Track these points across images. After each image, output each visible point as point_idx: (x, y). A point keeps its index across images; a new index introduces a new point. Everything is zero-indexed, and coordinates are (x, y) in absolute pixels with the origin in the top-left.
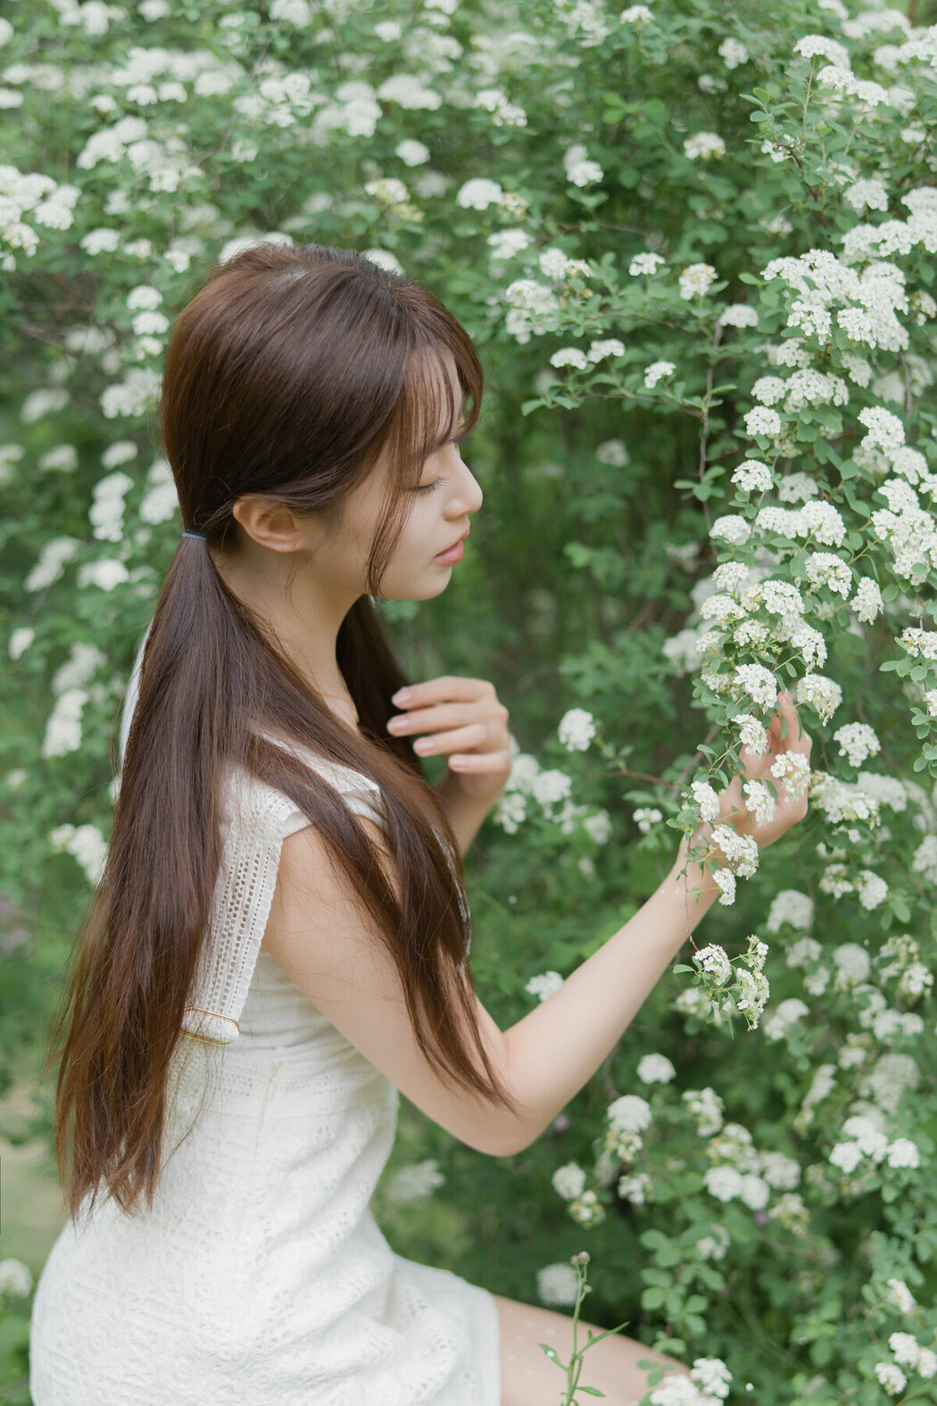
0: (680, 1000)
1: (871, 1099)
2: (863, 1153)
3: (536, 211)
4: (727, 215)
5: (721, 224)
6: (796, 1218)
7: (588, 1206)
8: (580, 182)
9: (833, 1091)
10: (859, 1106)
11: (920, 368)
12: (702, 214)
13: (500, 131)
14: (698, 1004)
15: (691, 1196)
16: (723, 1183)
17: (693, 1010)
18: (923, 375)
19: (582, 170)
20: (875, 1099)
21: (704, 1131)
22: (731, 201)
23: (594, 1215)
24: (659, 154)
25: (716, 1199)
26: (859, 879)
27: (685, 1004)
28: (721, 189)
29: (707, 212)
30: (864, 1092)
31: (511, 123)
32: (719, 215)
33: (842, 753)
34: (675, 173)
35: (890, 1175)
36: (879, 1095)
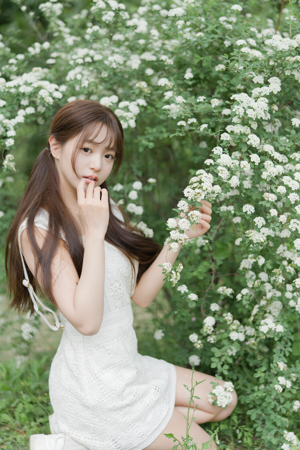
0: (218, 290)
1: (270, 313)
2: (269, 328)
3: (176, 86)
4: (227, 85)
5: (226, 87)
6: (254, 344)
7: (199, 344)
8: (187, 78)
9: (258, 312)
10: (267, 315)
11: (278, 122)
12: (221, 84)
13: (167, 65)
14: (223, 291)
15: (225, 339)
16: (234, 336)
17: (222, 293)
18: (279, 124)
19: (189, 75)
20: (271, 313)
21: (229, 323)
22: (229, 81)
23: (201, 346)
24: (210, 70)
25: (232, 340)
26: (258, 258)
27: (219, 291)
28: (225, 78)
29: (222, 84)
30: (268, 311)
31: (169, 64)
32: (225, 85)
33: (256, 225)
34: (213, 74)
35: (276, 334)
36: (272, 312)
